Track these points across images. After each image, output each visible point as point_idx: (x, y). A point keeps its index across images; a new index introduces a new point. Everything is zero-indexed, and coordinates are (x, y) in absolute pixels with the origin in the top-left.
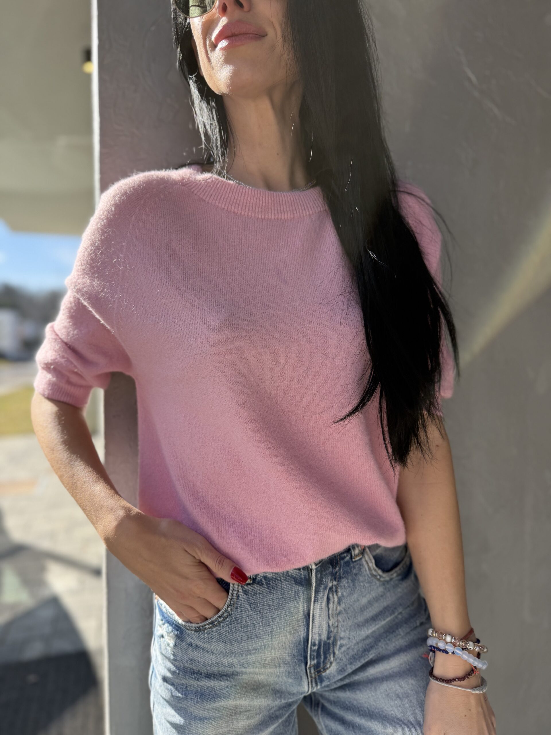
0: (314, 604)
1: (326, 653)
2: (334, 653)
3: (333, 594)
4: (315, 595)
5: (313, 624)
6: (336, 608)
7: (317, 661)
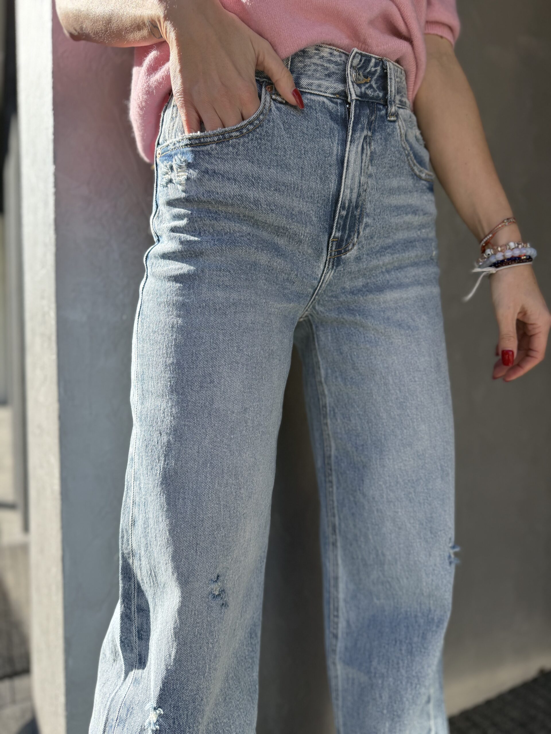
0: (350, 145)
1: (352, 229)
2: (359, 233)
3: (367, 145)
4: (352, 134)
5: (346, 172)
6: (368, 165)
7: (341, 236)
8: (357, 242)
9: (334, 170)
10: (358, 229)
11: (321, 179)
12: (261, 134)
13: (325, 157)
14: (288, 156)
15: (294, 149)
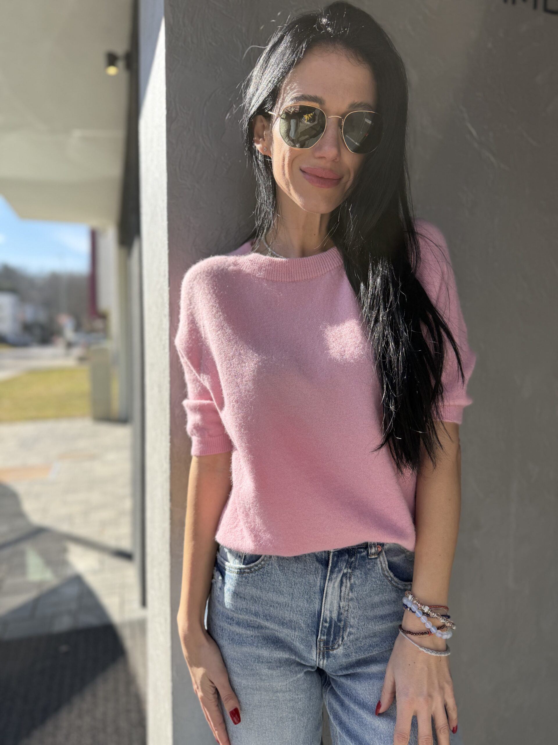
7: (326, 638)
8: (341, 644)
9: (318, 596)
10: (343, 635)
11: (307, 601)
12: (263, 572)
13: (311, 587)
14: (282, 586)
15: (286, 582)
